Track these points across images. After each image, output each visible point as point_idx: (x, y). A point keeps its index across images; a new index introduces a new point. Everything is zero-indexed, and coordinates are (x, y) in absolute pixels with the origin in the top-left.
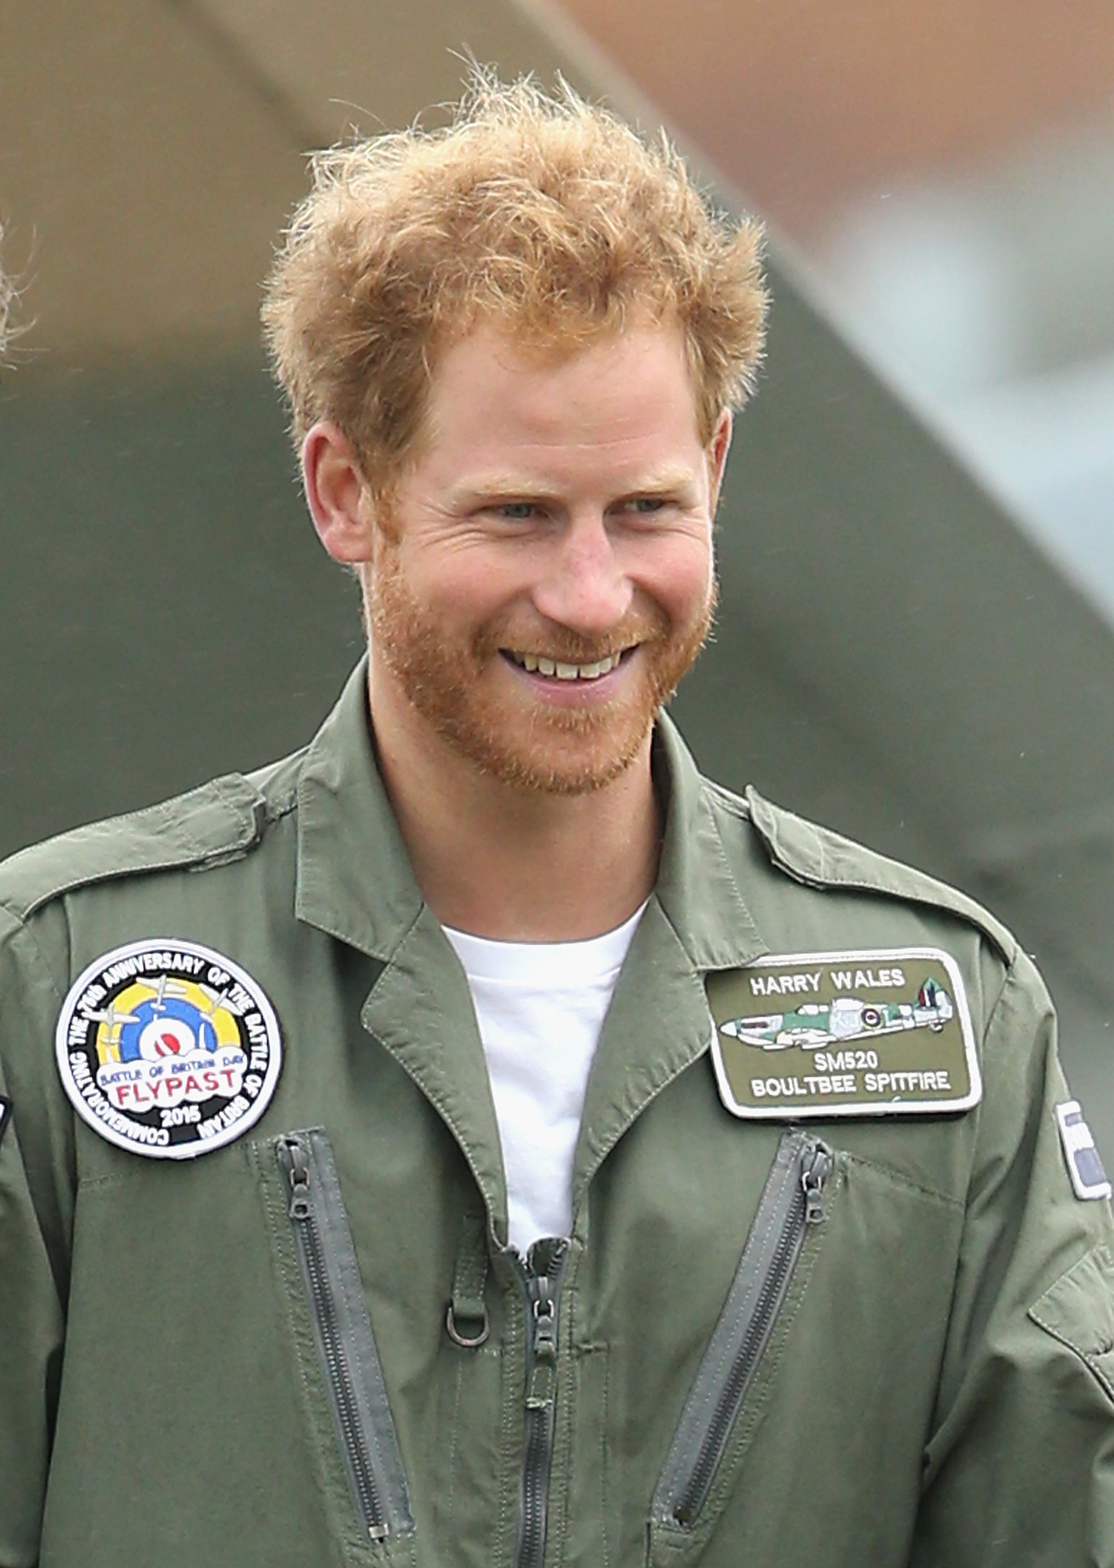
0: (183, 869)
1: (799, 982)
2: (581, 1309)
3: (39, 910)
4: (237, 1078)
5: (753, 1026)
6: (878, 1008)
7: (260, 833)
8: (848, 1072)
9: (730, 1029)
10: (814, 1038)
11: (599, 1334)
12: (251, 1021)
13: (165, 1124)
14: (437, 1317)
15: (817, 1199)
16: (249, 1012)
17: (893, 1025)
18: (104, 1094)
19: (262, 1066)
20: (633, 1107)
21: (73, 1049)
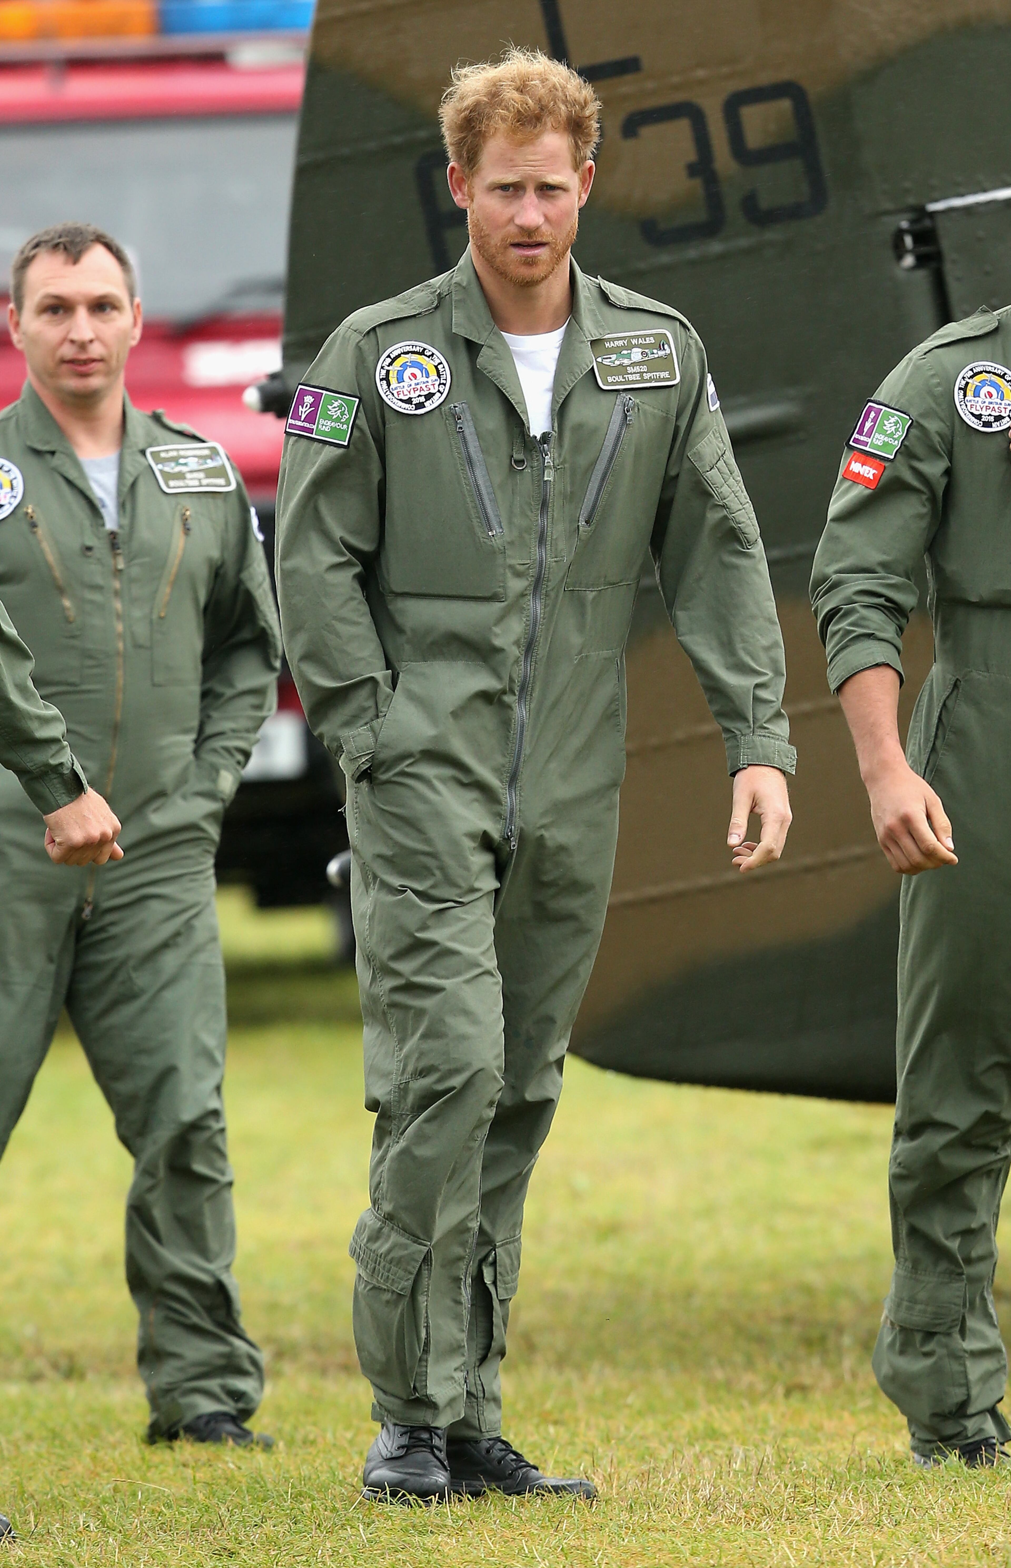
0: (414, 316)
1: (620, 343)
2: (556, 455)
3: (368, 332)
4: (436, 386)
5: (607, 358)
6: (646, 351)
7: (439, 303)
8: (638, 373)
9: (599, 360)
10: (626, 362)
11: (562, 463)
12: (440, 367)
13: (414, 403)
14: (508, 461)
15: (630, 416)
16: (439, 364)
17: (651, 356)
18: (393, 394)
19: (444, 382)
20: (569, 386)
21: (381, 380)
